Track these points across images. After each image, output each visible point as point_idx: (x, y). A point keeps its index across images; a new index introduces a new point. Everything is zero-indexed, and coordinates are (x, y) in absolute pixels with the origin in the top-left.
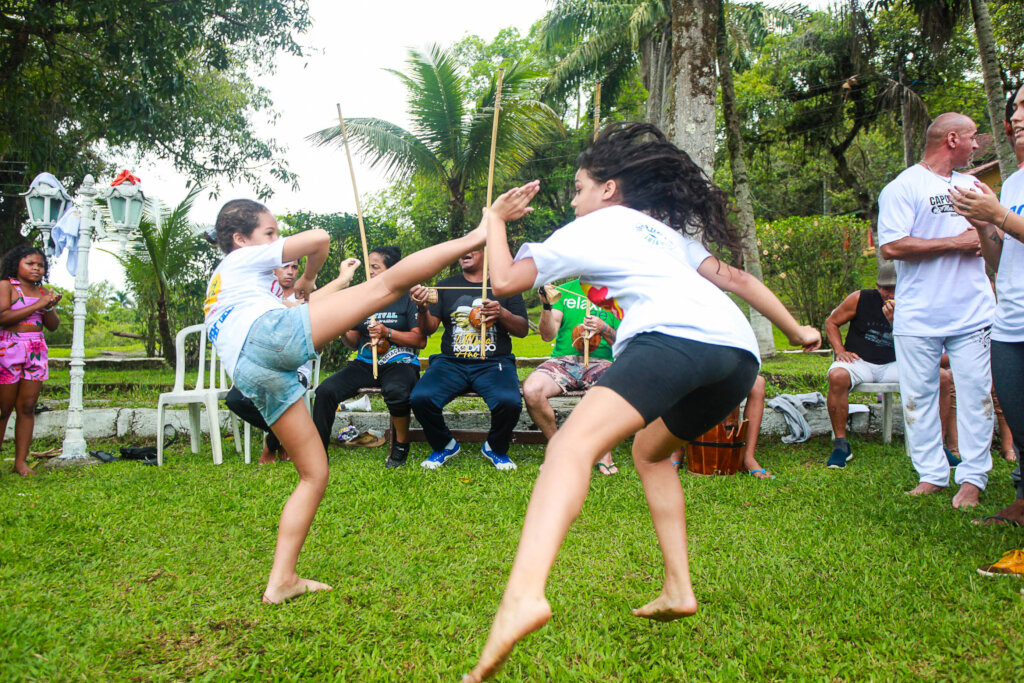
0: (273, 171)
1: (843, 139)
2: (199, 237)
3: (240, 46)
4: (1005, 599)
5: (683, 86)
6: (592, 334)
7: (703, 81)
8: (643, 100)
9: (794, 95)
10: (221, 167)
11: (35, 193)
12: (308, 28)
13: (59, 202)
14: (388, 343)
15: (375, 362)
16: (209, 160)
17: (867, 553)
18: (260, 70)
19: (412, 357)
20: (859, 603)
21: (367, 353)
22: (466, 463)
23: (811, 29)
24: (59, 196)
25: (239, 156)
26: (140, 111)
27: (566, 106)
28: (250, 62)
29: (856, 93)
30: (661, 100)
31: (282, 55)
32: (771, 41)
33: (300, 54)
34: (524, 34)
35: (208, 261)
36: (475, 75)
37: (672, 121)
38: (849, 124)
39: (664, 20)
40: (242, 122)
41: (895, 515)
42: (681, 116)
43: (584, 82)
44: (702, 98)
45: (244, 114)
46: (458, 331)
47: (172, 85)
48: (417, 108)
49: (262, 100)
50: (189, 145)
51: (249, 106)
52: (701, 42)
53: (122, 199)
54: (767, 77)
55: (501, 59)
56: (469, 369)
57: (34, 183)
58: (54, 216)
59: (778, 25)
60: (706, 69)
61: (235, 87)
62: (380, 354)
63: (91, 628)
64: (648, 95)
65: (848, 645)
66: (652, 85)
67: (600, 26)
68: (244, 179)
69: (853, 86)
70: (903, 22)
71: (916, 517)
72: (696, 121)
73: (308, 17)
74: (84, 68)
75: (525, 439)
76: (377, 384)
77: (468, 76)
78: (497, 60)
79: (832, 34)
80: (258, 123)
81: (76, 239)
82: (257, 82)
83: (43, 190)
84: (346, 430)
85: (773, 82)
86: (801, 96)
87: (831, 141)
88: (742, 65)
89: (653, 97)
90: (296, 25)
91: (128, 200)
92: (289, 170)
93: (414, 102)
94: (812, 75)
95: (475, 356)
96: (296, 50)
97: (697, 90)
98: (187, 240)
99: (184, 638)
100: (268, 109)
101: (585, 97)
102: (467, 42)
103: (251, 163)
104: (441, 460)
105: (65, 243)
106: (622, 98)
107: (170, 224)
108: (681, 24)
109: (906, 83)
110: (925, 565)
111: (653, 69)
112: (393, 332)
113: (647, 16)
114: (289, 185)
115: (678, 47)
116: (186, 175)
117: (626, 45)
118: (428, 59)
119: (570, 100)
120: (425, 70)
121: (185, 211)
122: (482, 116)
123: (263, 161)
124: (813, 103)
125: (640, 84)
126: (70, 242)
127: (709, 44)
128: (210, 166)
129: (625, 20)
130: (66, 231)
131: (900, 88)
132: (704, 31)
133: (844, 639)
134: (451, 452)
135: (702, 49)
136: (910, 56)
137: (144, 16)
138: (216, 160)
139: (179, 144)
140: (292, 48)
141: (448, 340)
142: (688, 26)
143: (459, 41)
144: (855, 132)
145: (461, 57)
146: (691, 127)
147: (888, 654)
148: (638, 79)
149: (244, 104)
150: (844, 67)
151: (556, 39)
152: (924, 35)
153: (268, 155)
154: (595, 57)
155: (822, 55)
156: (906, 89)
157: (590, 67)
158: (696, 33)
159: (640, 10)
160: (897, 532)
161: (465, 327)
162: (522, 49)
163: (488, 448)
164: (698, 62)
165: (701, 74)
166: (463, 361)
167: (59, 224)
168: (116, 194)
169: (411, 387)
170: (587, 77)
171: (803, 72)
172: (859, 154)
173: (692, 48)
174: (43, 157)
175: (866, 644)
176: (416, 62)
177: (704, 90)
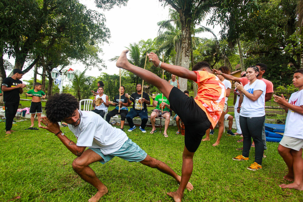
0: (102, 65)
1: (213, 64)
2: (87, 78)
3: (97, 40)
4: (243, 169)
5: (183, 55)
6: (163, 106)
7: (187, 54)
8: (175, 54)
9: (204, 55)
10: (92, 64)
11: (53, 72)
12: (110, 38)
13: (58, 74)
14: (122, 105)
15: (119, 109)
16: (89, 63)
17: (216, 157)
18: (101, 45)
19: (127, 108)
20: (214, 170)
21: (118, 108)
22: (137, 130)
23: (208, 43)
24: (57, 73)
25: (95, 62)
26: (76, 54)
27: (160, 54)
28: (99, 43)
29: (216, 56)
30: (179, 54)
31: (105, 43)
32: (200, 45)
33: (108, 43)
34: (153, 40)
35: (88, 83)
36: (143, 48)
37: (181, 61)
38: (214, 61)
39: (180, 39)
40: (97, 55)
41: (222, 147)
42: (183, 61)
43: (164, 50)
44: (187, 57)
45: (97, 53)
46: (136, 104)
47: (83, 49)
48: (131, 55)
49: (101, 51)
50: (86, 60)
51: (98, 52)
52: (187, 46)
53: (70, 74)
54: (199, 51)
55: (148, 45)
56: (138, 112)
57: (53, 70)
58: (56, 77)
59: (202, 41)
60: (188, 52)
61: (96, 48)
62: (121, 107)
63: (56, 172)
64: (176, 53)
65: (212, 182)
66: (177, 51)
67: (168, 39)
68: (96, 67)
69: (215, 55)
70: (225, 43)
71: (226, 148)
72: (186, 62)
73: (110, 36)
74: (66, 44)
75: (148, 126)
76: (119, 114)
77: (141, 48)
78: (147, 45)
79: (212, 44)
80: (100, 55)
81: (60, 81)
82: (100, 47)
83: (54, 71)
84: (113, 122)
85: (200, 53)
86: (206, 56)
87: (211, 65)
88: (195, 49)
89: (177, 54)
90: (108, 37)
91: (71, 74)
92: (105, 65)
93: (131, 54)
94: (208, 52)
95: (139, 109)
96: (108, 42)
97: (186, 56)
98: (84, 79)
99: (75, 176)
100: (102, 52)
101: (164, 53)
102: (142, 41)
103: (98, 63)
104: (132, 130)
105: (58, 82)
106: (171, 54)
107: (81, 76)
108: (183, 42)
109: (226, 55)
110: (227, 161)
111: (177, 48)
112: (124, 103)
113: (177, 38)
114: (105, 68)
115: (183, 47)
116: (85, 65)
117: (172, 43)
118: (134, 45)
119: (161, 53)
120: (133, 48)
121: (84, 73)
122: (143, 57)
123: (100, 63)
124: (207, 57)
125: (175, 51)
126: (59, 82)
127: (189, 47)
128: (90, 64)
129: (173, 39)
130: (58, 80)
131: (224, 56)
132: (188, 44)
133: (212, 180)
134: (134, 128)
135: (187, 48)
136: (226, 49)
137: (78, 35)
138: (91, 63)
139: (84, 59)
140: (107, 42)
141: (134, 106)
142: (185, 43)
143: (140, 41)
144: (215, 63)
145: (140, 44)
146: (185, 63)
147: (220, 184)
148: (174, 49)
149: (97, 51)
150: (214, 51)
151: (159, 42)
152: (229, 46)
153: (101, 62)
154: (166, 45)
155: (210, 48)
156: (225, 56)
157: (165, 47)
158: (186, 44)
159: (176, 37)
160: (222, 152)
161: (137, 103)
162: (152, 43)
163: (141, 127)
164: (187, 50)
165: (187, 53)
166: (137, 110)
167: (57, 78)
168: (69, 73)
169: (126, 115)
170: (164, 49)
171: (206, 51)
172: (216, 67)
173: (186, 47)
174: (57, 62)
175: (216, 182)
176: (131, 46)
177: (187, 56)
